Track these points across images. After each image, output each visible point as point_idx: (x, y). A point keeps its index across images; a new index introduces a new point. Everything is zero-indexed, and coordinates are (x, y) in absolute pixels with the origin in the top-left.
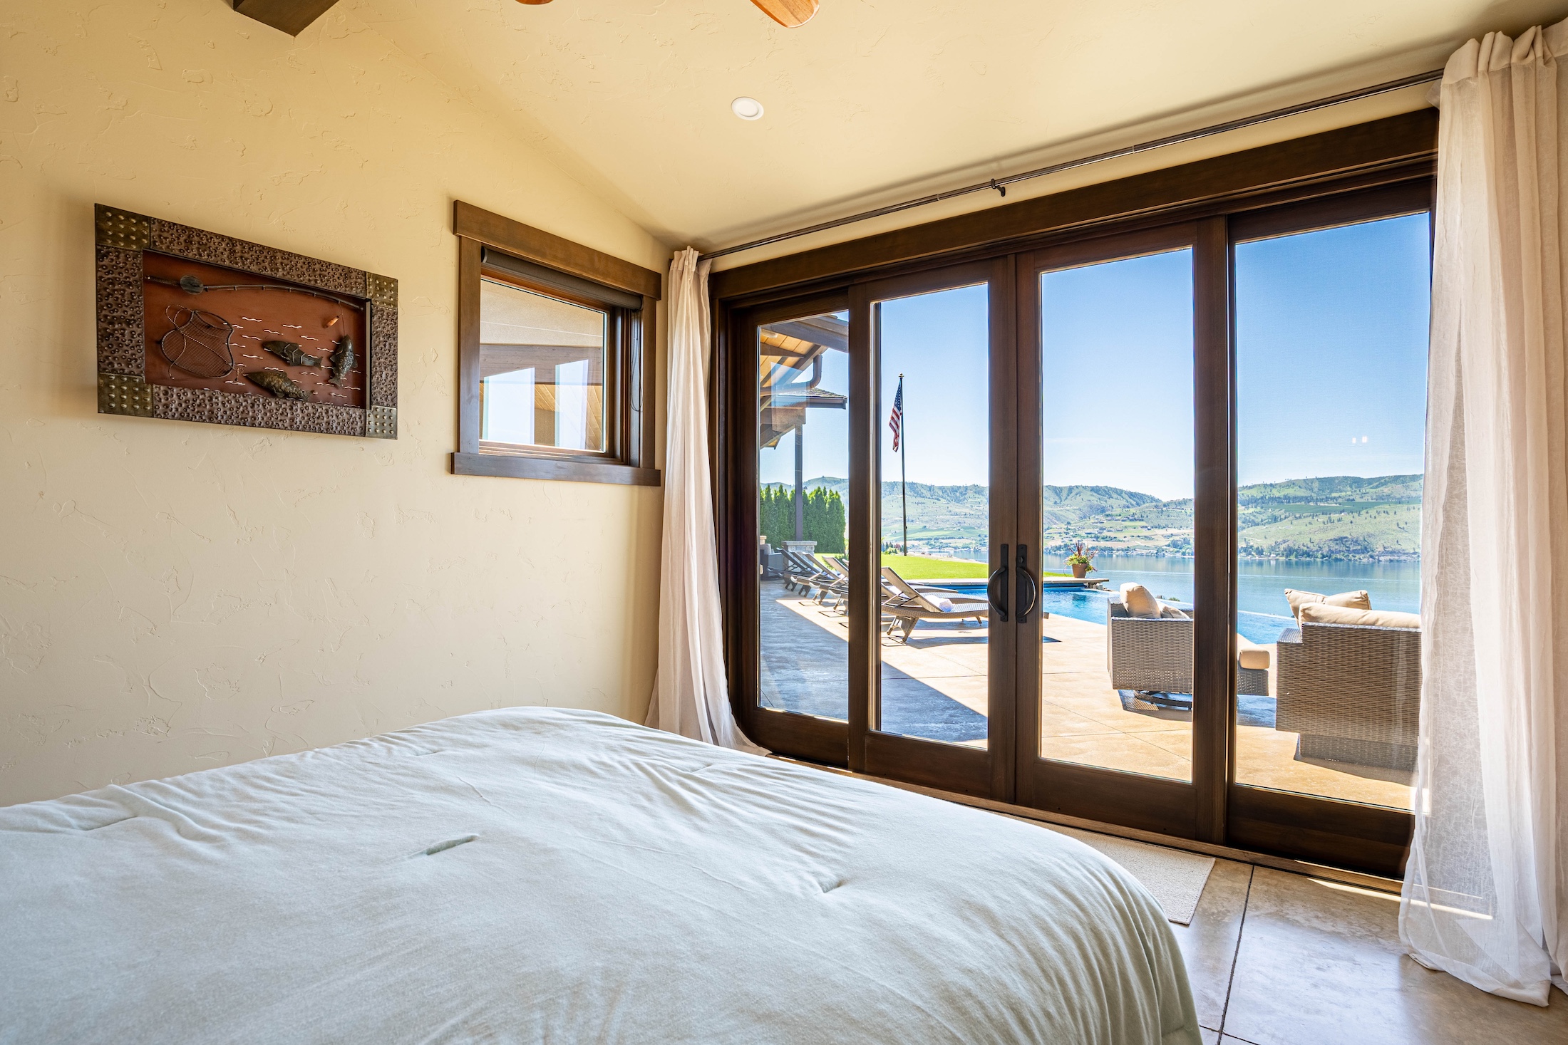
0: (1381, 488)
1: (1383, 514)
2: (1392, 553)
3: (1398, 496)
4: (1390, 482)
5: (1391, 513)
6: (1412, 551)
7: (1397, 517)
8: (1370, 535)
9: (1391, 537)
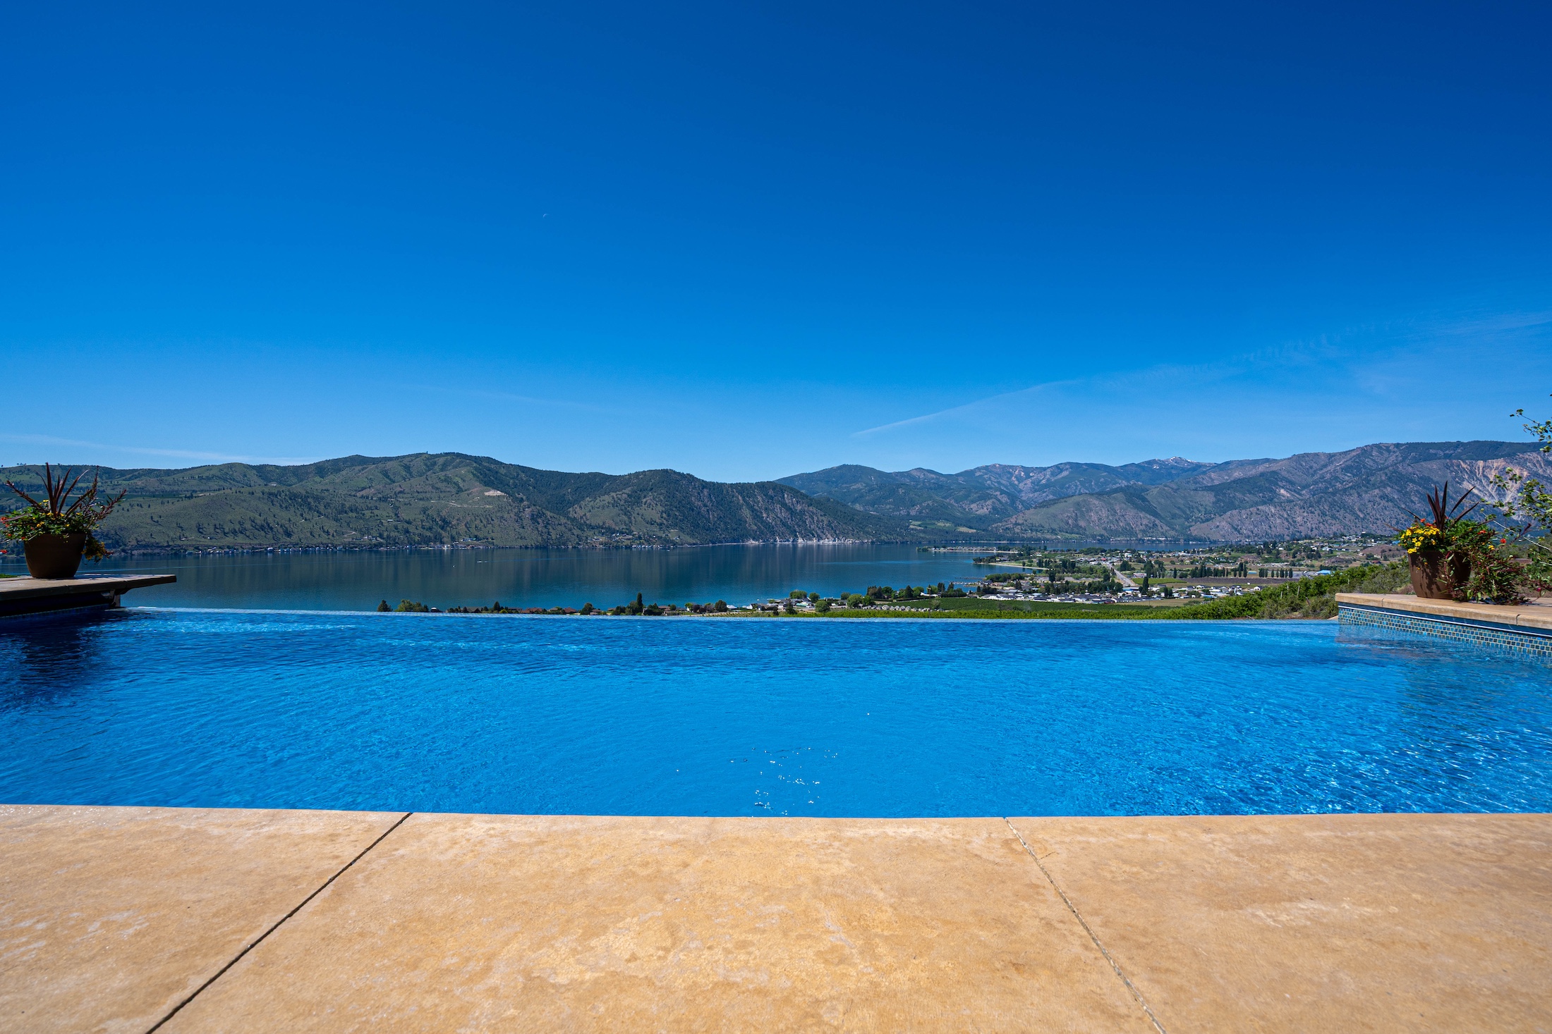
0: (135, 481)
1: (136, 507)
2: (145, 547)
3: (152, 490)
4: (144, 475)
5: (145, 507)
6: (166, 544)
7: (152, 510)
8: (121, 529)
9: (144, 530)
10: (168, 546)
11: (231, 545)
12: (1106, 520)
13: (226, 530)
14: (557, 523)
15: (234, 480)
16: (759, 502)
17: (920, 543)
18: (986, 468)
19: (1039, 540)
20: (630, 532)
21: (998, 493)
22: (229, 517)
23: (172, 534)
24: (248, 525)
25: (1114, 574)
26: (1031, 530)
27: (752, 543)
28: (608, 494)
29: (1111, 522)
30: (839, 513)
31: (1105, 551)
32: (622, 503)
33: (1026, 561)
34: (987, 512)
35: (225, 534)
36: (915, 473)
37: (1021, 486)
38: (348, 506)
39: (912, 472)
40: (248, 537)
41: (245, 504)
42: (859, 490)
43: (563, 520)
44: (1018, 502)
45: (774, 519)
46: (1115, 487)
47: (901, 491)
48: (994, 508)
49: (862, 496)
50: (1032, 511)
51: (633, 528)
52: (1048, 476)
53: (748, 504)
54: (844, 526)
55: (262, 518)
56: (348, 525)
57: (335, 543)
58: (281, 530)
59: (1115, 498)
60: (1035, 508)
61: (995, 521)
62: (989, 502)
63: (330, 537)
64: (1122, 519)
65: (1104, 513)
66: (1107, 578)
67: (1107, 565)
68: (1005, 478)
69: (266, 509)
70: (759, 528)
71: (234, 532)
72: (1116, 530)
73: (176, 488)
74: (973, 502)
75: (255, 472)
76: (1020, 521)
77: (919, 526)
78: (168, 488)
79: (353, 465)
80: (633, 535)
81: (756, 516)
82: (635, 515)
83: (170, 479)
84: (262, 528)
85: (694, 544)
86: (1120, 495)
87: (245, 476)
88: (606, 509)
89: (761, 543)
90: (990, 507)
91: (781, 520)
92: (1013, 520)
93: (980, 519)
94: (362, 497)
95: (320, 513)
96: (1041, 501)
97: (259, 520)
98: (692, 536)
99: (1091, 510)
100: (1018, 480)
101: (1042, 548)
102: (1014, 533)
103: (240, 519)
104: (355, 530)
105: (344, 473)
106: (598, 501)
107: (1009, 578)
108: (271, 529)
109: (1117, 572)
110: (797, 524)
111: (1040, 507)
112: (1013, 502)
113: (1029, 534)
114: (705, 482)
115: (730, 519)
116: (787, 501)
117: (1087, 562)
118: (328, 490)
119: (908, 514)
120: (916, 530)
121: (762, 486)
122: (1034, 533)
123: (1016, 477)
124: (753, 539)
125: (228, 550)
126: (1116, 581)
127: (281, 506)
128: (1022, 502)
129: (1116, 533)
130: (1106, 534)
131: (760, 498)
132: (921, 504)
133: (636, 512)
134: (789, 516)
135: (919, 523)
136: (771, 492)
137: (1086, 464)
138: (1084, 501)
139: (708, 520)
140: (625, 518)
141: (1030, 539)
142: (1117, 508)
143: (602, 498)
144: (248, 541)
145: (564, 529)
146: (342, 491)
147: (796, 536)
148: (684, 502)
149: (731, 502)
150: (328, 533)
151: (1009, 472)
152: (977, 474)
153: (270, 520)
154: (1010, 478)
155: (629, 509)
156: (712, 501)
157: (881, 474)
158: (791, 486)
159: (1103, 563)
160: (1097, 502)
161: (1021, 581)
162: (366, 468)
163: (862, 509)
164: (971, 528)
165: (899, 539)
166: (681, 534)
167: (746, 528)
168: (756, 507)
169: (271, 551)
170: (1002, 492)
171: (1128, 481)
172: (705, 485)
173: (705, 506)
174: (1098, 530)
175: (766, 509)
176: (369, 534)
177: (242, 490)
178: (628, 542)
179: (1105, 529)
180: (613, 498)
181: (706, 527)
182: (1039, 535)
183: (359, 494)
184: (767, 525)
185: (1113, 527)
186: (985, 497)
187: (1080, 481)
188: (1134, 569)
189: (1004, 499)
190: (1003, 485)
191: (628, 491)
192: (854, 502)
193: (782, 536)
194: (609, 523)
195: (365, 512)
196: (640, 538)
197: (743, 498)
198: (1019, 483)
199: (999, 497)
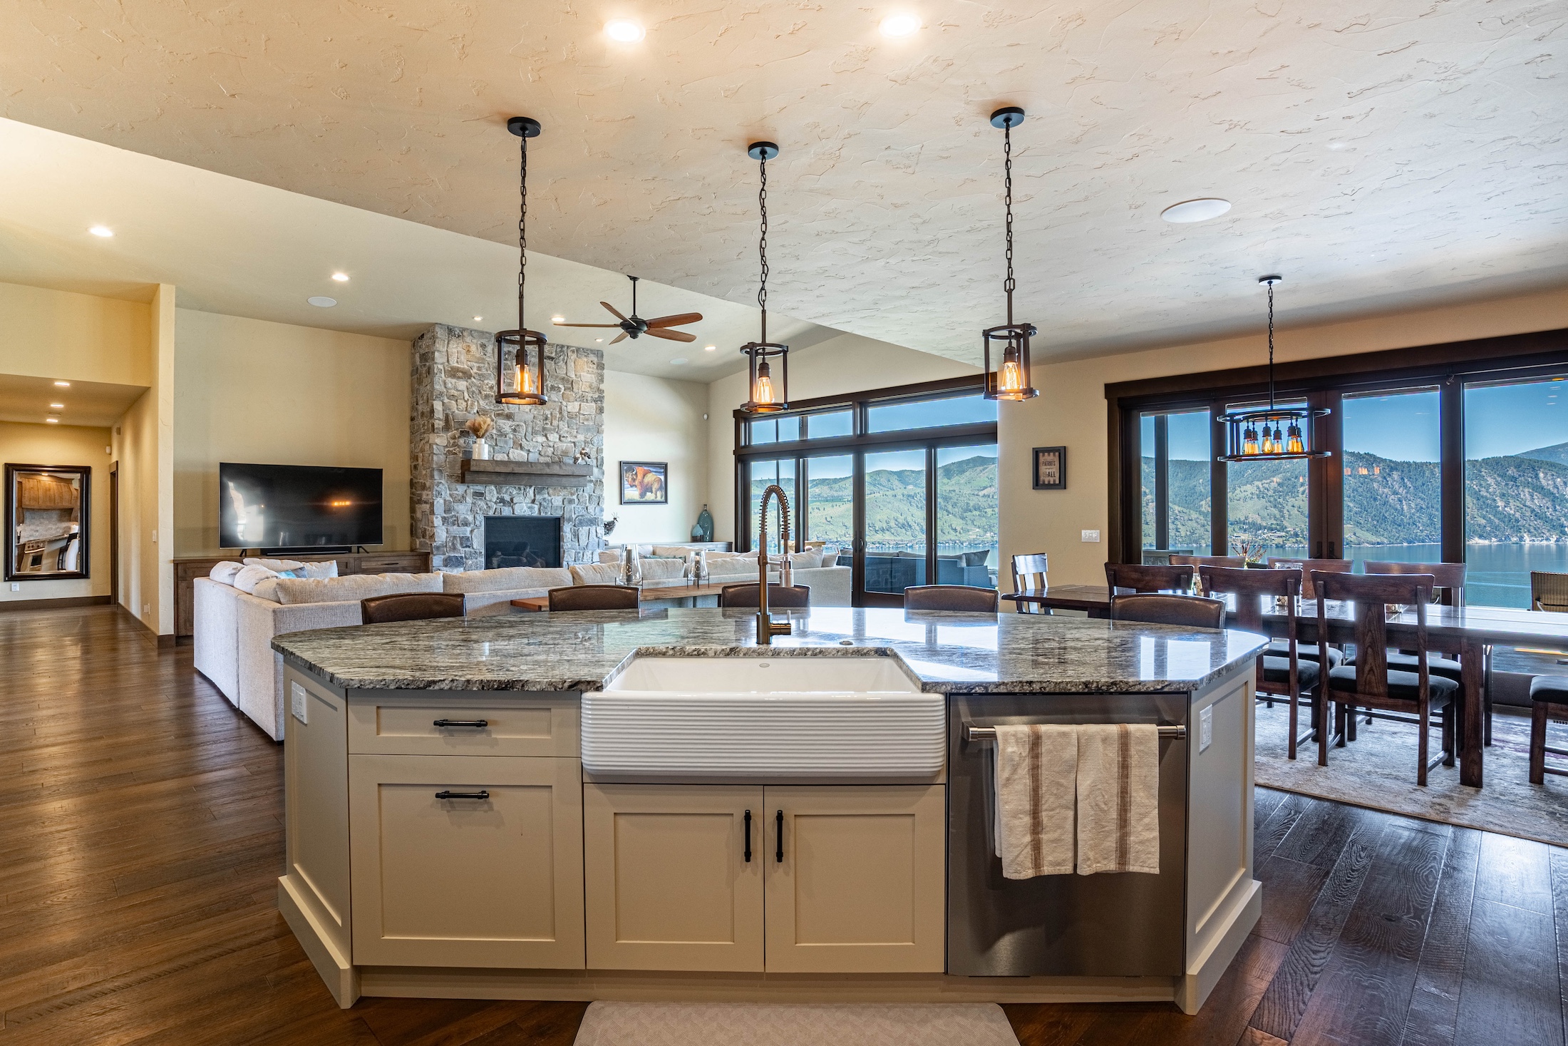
10: (837, 542)
11: (880, 541)
13: (877, 529)
14: (1186, 518)
15: (881, 485)
16: (1489, 485)
20: (1283, 528)
22: (879, 517)
23: (839, 532)
24: (892, 524)
28: (1251, 483)
32: (1270, 493)
35: (876, 531)
38: (972, 505)
40: (893, 534)
41: (890, 506)
43: (1194, 515)
45: (1518, 509)
51: (1285, 523)
55: (903, 517)
56: (973, 522)
57: (962, 539)
58: (917, 528)
63: (958, 534)
69: (906, 509)
70: (1490, 521)
71: (883, 530)
73: (841, 493)
75: (896, 477)
78: (836, 494)
79: (975, 466)
80: (1287, 532)
82: (1290, 507)
83: (836, 486)
84: (903, 526)
85: (1378, 543)
87: (889, 481)
88: (1250, 501)
89: (1494, 542)
91: (1533, 511)
94: (984, 496)
95: (949, 512)
97: (901, 520)
98: (1376, 533)
103: (886, 518)
104: (979, 528)
105: (967, 473)
106: (1237, 492)
108: (910, 526)
114: (1395, 462)
116: (1544, 482)
118: (954, 491)
124: (1481, 537)
125: (878, 545)
127: (917, 506)
131: (1490, 480)
133: (1290, 504)
134: (1549, 504)
139: (1401, 512)
140: (1275, 511)
143: (1243, 488)
144: (893, 538)
145: (1195, 525)
146: (967, 491)
148: (1360, 490)
150: (955, 530)
153: (909, 519)
155: (1281, 500)
156: (1405, 486)
162: (986, 468)
166: (1358, 531)
168: (1484, 493)
169: (910, 547)
172: (1393, 466)
173: (1395, 493)
176: (991, 531)
177: (887, 493)
178: (1280, 541)
180: (1259, 488)
181: (1399, 522)
183: (981, 493)
191: (1276, 479)
194: (1254, 517)
195: (987, 510)
196: (1296, 535)
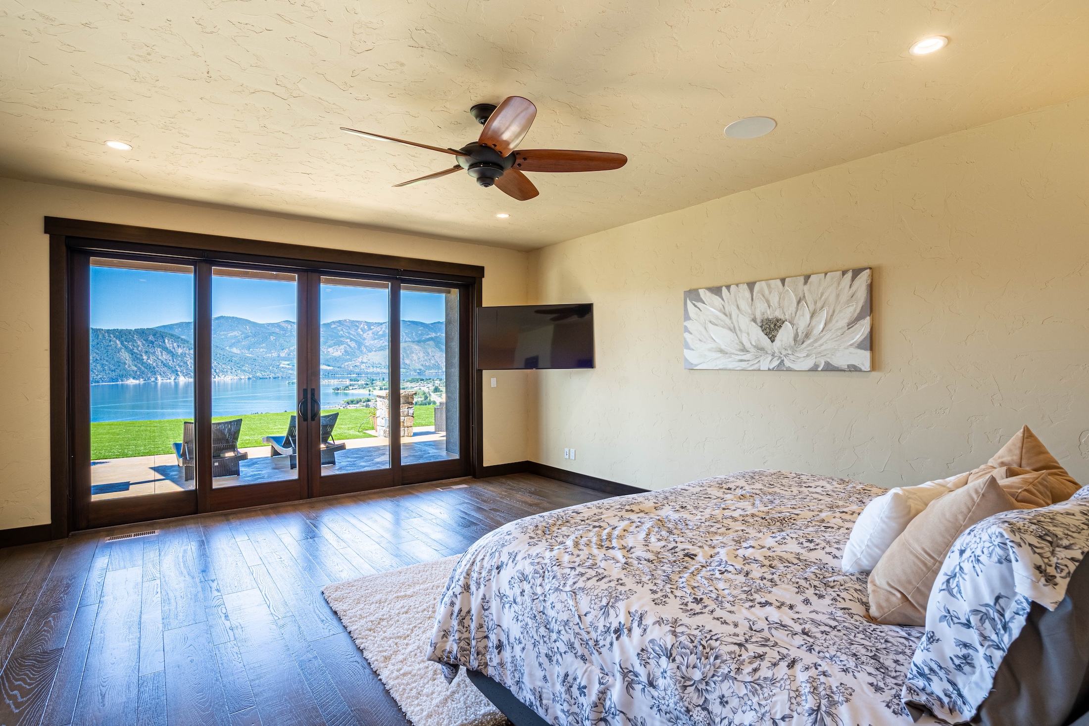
12: (423, 359)
17: (289, 377)
18: (339, 322)
19: (378, 373)
21: (349, 340)
25: (430, 395)
26: (373, 367)
27: (131, 382)
29: (426, 360)
30: (218, 355)
31: (423, 380)
33: (371, 388)
34: (341, 354)
36: (283, 325)
37: (365, 335)
39: (281, 324)
42: (236, 337)
44: (363, 347)
46: (428, 337)
47: (272, 338)
48: (346, 351)
49: (239, 342)
50: (373, 353)
52: (384, 329)
53: (126, 348)
54: (223, 366)
59: (428, 345)
60: (375, 351)
61: (346, 361)
62: (342, 347)
64: (433, 359)
65: (421, 355)
66: (426, 398)
67: (425, 389)
68: (353, 329)
72: (429, 366)
74: (330, 347)
76: (365, 361)
77: (288, 365)
81: (136, 358)
86: (431, 343)
90: (343, 350)
92: (360, 360)
93: (336, 359)
96: (379, 346)
99: (413, 353)
100: (363, 331)
101: (381, 379)
102: (361, 369)
107: (361, 401)
109: (431, 393)
110: (178, 365)
111: (379, 351)
112: (359, 347)
113: (371, 370)
115: (107, 361)
117: (412, 388)
119: (279, 356)
120: (285, 368)
121: (142, 333)
122: (375, 369)
123: (361, 329)
126: (432, 400)
128: (366, 347)
129: (429, 368)
130: (423, 369)
132: (289, 348)
135: (288, 362)
136: (151, 338)
137: (409, 321)
138: (408, 346)
141: (372, 373)
142: (430, 351)
147: (178, 375)
149: (108, 346)
151: (356, 326)
152: (333, 326)
154: (357, 330)
157: (254, 324)
158: (170, 332)
159: (422, 388)
160: (416, 347)
161: (369, 403)
163: (239, 352)
164: (329, 366)
165: (272, 375)
167: (125, 369)
170: (351, 340)
171: (436, 333)
174: (418, 366)
175: (146, 352)
179: (422, 365)
182: (379, 370)
184: (149, 367)
185: (427, 364)
186: (340, 343)
187: (405, 333)
188: (442, 391)
189: (353, 344)
190: (352, 334)
192: (231, 346)
193: (163, 375)
197: (122, 343)
198: (364, 333)
199: (349, 343)
